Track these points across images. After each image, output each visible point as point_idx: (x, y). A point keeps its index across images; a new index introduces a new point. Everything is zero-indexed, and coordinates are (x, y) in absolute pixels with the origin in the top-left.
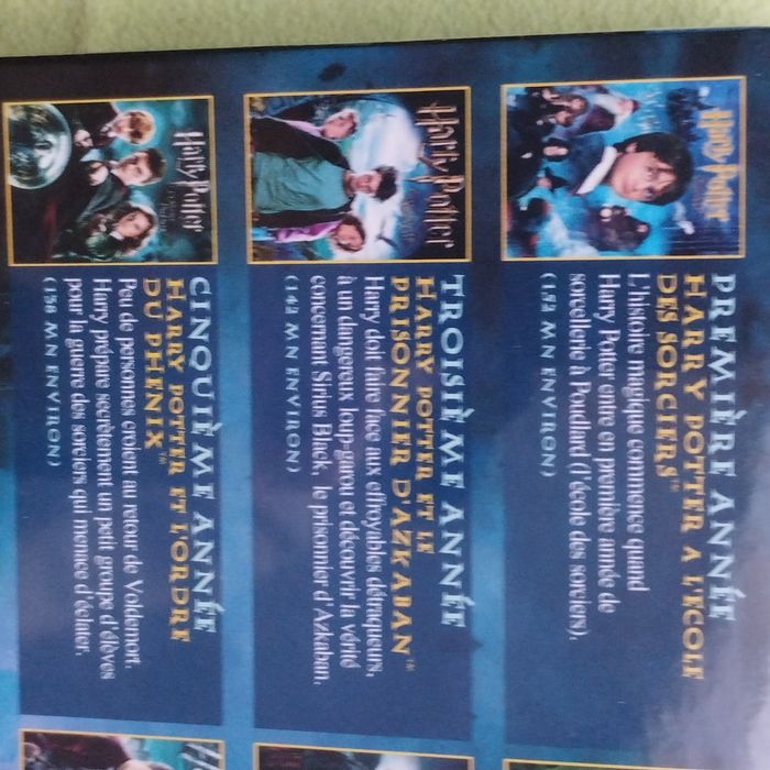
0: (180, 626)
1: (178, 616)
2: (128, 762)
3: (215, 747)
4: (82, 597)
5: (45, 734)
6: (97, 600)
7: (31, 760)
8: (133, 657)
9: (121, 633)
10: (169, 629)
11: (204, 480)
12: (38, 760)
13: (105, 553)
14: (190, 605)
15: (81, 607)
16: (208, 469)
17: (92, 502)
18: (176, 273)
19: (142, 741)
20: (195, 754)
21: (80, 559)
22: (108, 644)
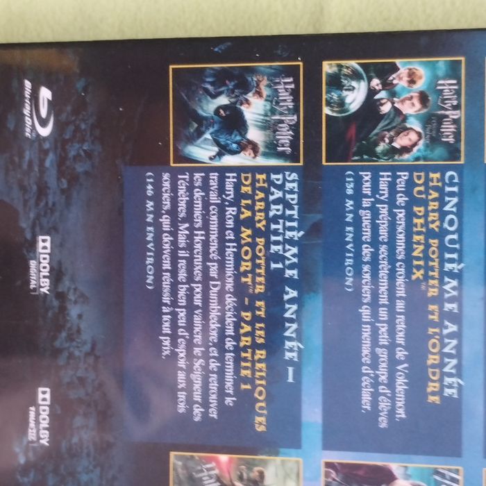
0: (433, 394)
1: (432, 387)
2: (396, 481)
3: (457, 472)
4: (367, 375)
5: (339, 464)
6: (377, 376)
7: (330, 480)
8: (401, 413)
9: (393, 399)
10: (426, 395)
11: (451, 300)
12: (334, 480)
13: (383, 346)
14: (441, 380)
15: (366, 381)
16: (455, 293)
17: (375, 314)
18: (435, 169)
19: (406, 467)
20: (443, 476)
21: (366, 350)
22: (384, 405)
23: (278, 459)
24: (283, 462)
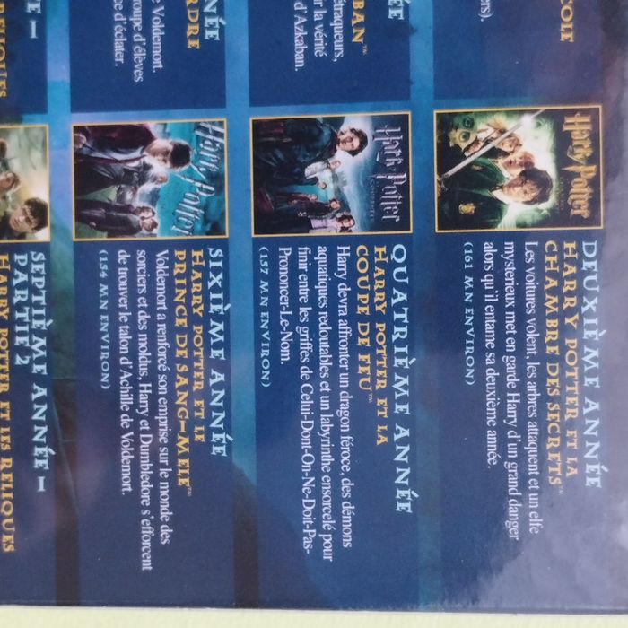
0: (193, 37)
1: (192, 30)
2: (155, 142)
3: (221, 124)
4: (121, 22)
6: (130, 24)
7: (81, 146)
8: (158, 63)
9: (149, 48)
10: (184, 40)
12: (84, 145)
14: (201, 22)
15: (118, 30)
19: (165, 125)
20: (206, 130)
22: (139, 55)
23: (21, 127)
24: (27, 130)
